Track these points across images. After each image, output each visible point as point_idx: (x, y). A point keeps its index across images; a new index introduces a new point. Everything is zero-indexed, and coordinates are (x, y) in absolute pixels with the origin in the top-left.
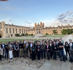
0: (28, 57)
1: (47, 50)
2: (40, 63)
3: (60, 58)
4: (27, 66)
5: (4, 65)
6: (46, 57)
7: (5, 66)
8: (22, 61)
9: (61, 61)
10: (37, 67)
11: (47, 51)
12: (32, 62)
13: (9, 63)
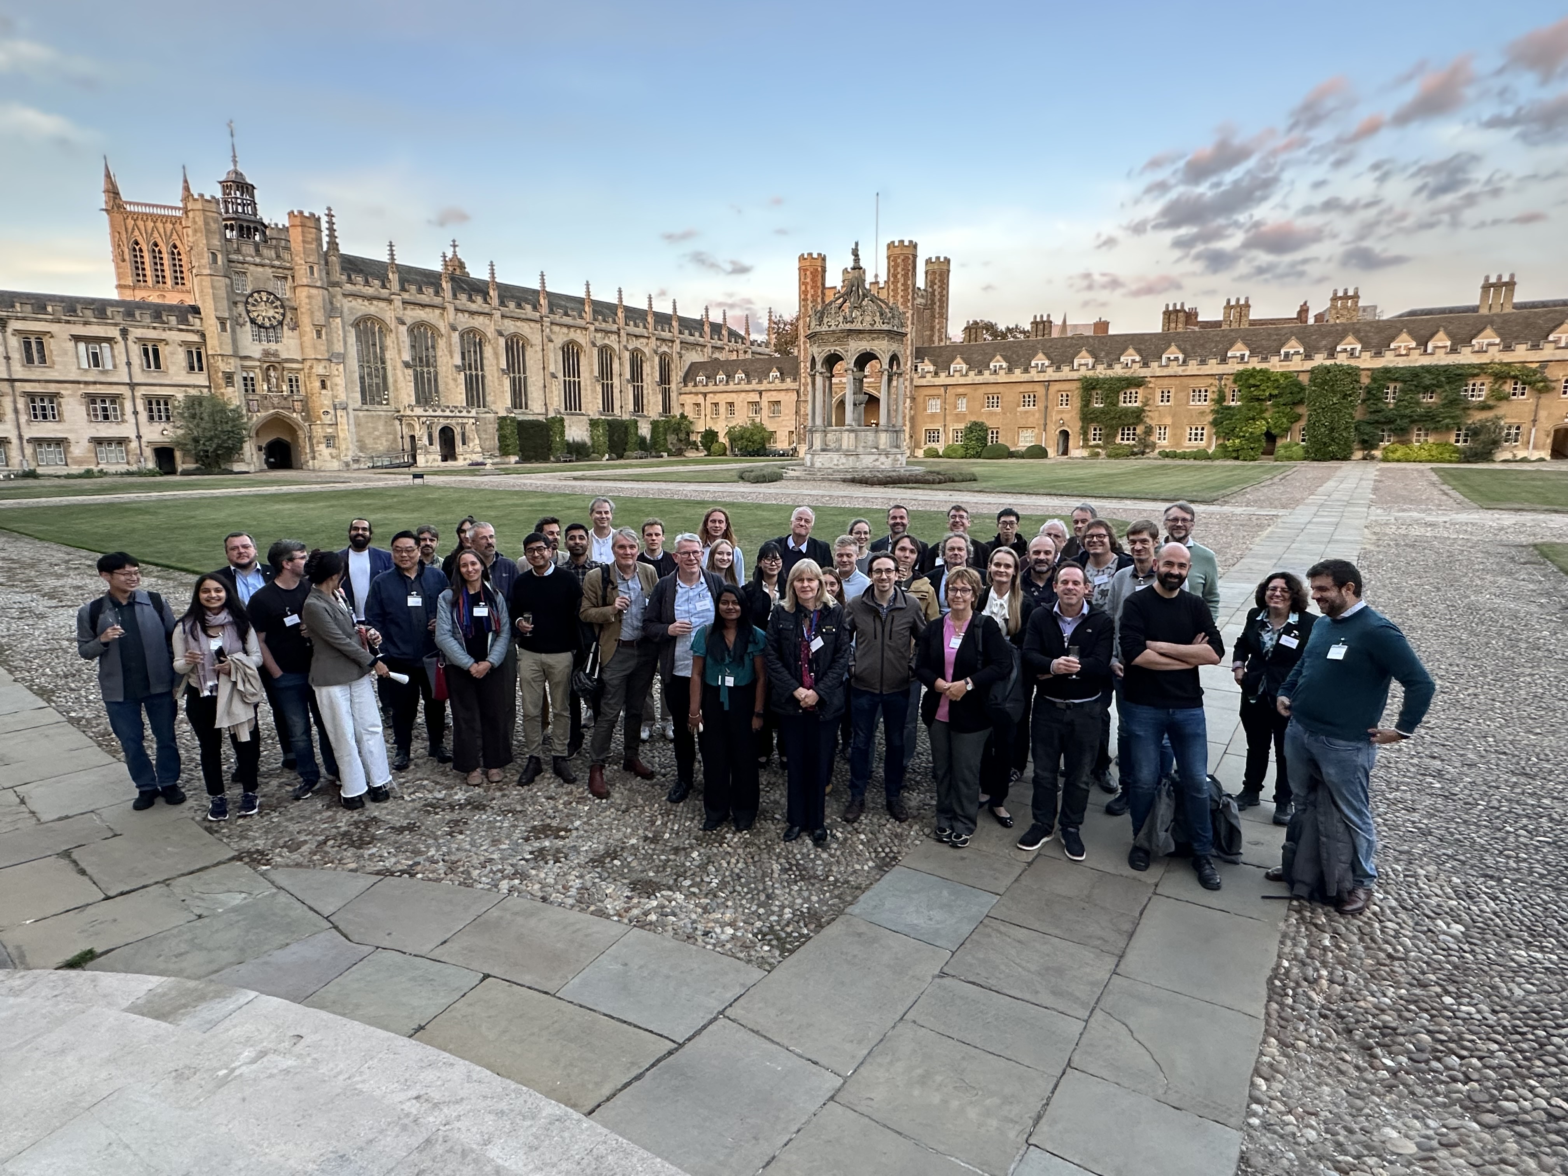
0: (648, 775)
1: (934, 696)
2: (805, 875)
3: (1127, 818)
4: (602, 913)
5: (280, 877)
6: (913, 799)
7: (283, 898)
8: (544, 831)
9: (1133, 864)
10: (763, 935)
11: (942, 713)
12: (686, 851)
13: (361, 844)
